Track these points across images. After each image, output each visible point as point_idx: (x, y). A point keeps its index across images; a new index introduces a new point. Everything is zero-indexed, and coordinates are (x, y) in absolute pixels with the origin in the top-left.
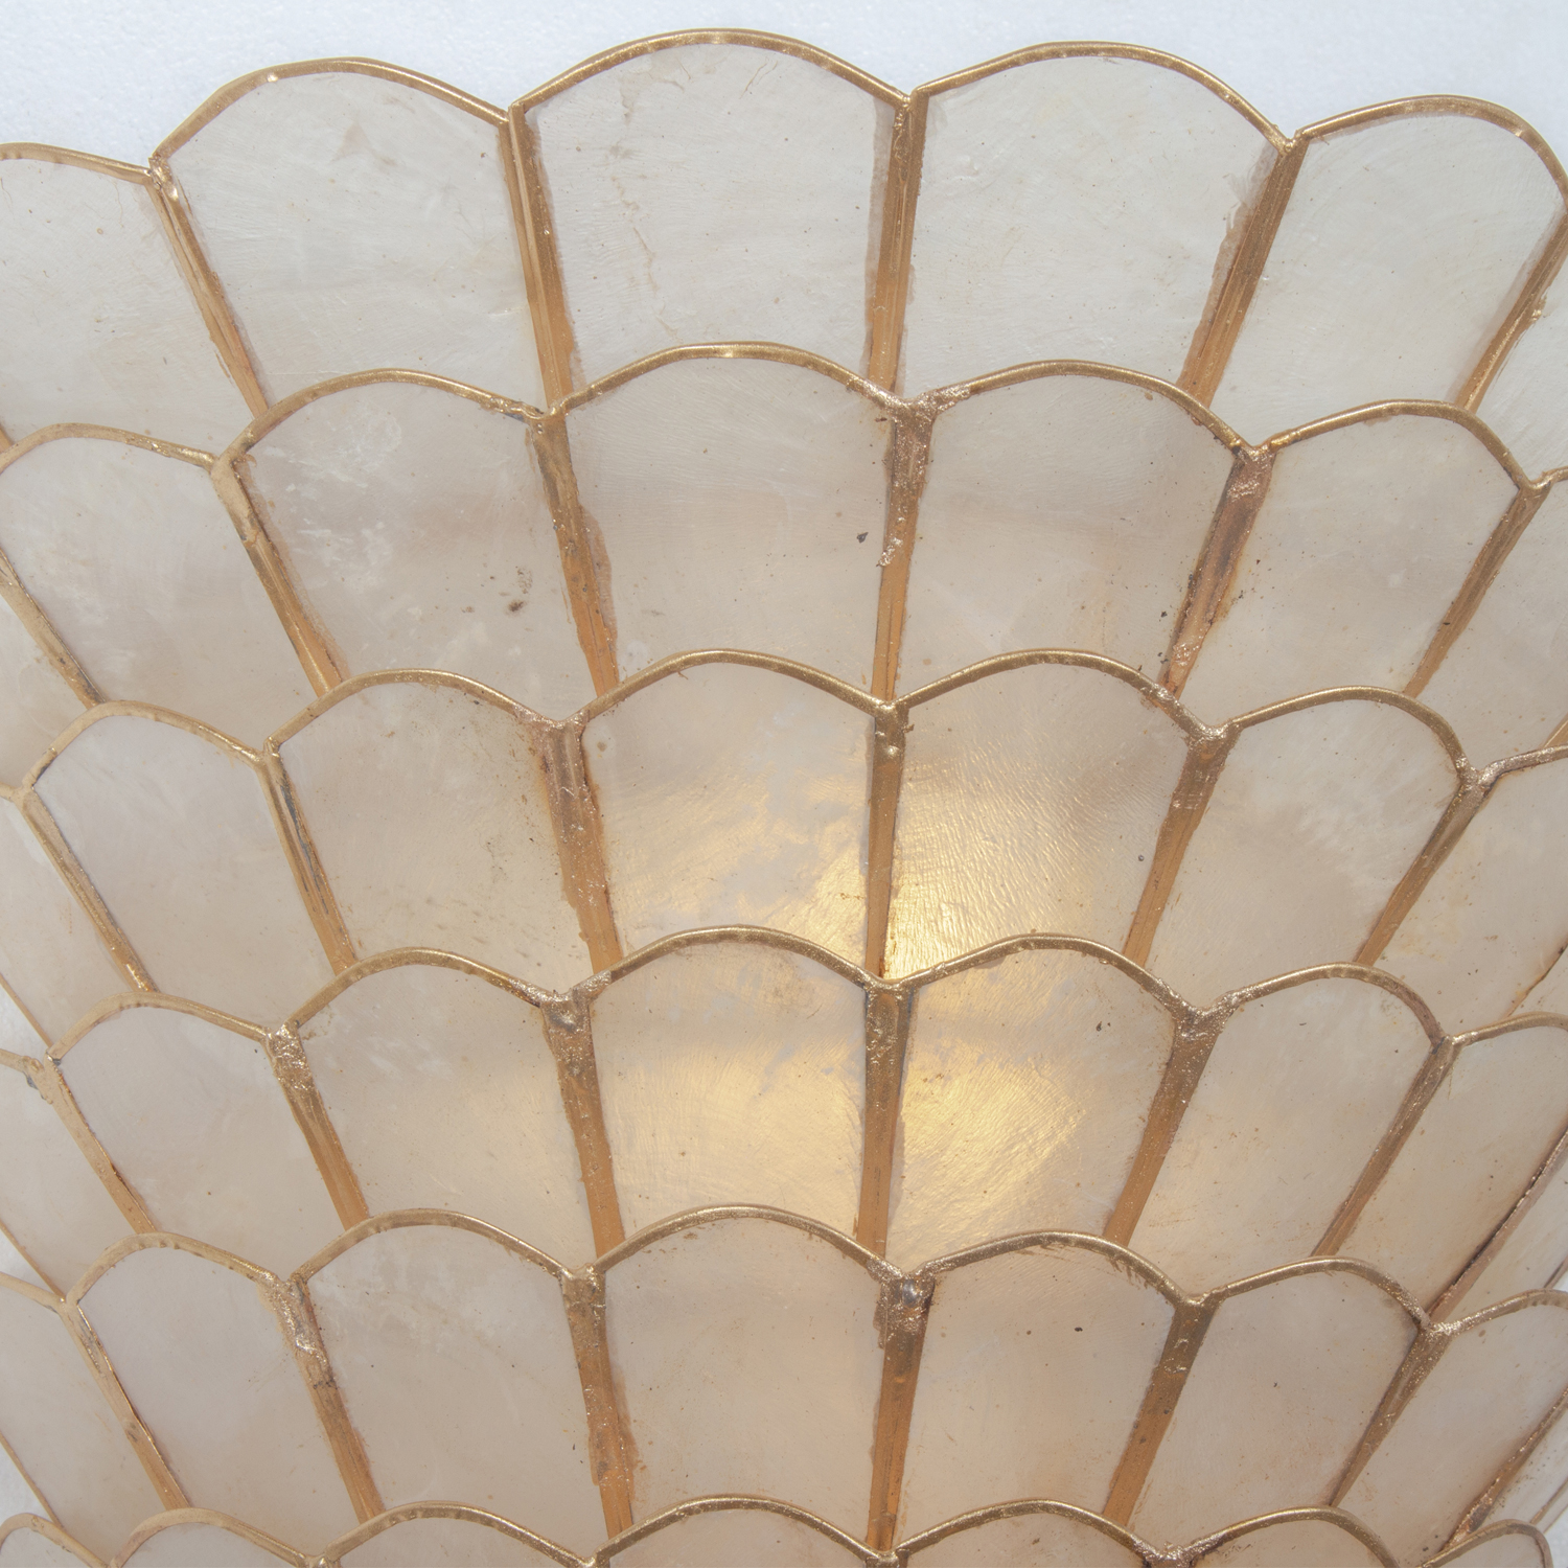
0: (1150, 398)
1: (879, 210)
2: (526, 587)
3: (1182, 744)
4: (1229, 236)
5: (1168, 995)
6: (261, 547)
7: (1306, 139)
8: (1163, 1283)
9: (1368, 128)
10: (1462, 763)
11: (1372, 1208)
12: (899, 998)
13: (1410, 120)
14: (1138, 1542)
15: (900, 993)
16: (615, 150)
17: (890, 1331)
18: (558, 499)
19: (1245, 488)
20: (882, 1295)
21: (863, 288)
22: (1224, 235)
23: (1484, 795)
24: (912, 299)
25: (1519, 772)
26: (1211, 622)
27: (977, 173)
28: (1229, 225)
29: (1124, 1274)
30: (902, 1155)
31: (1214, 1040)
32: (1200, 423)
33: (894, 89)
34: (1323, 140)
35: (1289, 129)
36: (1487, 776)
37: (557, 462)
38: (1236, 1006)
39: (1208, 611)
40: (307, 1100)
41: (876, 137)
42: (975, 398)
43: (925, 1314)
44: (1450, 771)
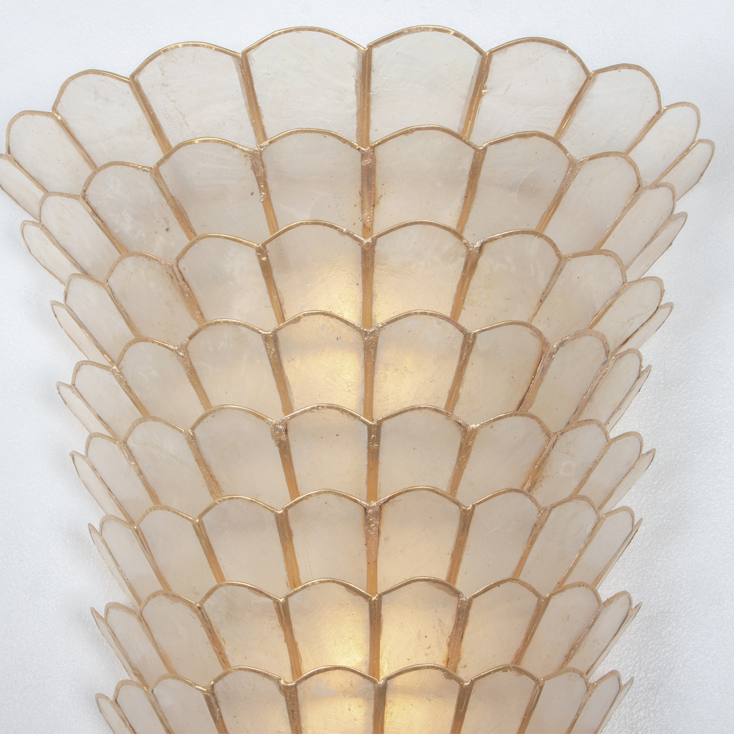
0: (325, 137)
1: (244, 91)
2: (168, 223)
3: (358, 246)
4: (357, 81)
5: (355, 326)
6: (99, 222)
7: (370, 47)
8: (360, 418)
9: (393, 40)
10: (465, 241)
11: (463, 391)
12: (272, 336)
13: (408, 35)
14: (359, 501)
15: (271, 334)
16: (163, 85)
17: (277, 441)
18: (165, 194)
19: (368, 161)
20: (272, 429)
21: (247, 116)
22: (355, 82)
23: (479, 252)
24: (263, 117)
25: (491, 242)
26: (374, 206)
27: (270, 75)
28: (355, 78)
29: (346, 416)
30: (290, 386)
31: (377, 339)
32: (345, 143)
33: (236, 53)
34: (377, 46)
35: (364, 44)
36: (478, 245)
37: (160, 183)
38: (382, 327)
39: (371, 203)
40: (127, 388)
41: (236, 68)
42: (271, 145)
43: (286, 434)
44: (461, 245)
